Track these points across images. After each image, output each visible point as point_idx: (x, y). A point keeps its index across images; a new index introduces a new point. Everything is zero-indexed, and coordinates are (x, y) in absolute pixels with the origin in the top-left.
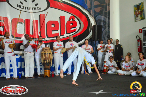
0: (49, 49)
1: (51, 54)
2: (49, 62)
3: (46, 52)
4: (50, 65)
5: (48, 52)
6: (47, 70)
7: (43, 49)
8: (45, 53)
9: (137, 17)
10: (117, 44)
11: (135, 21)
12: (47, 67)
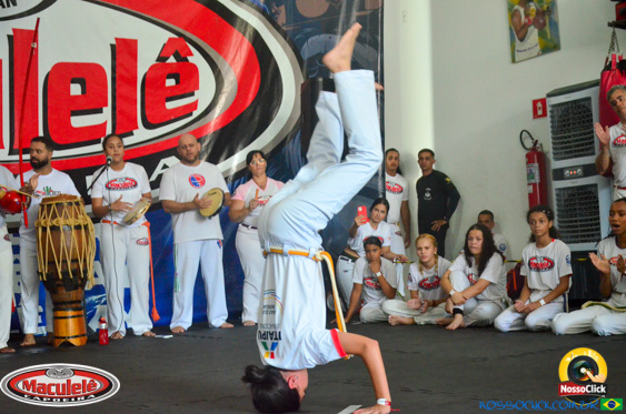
0: (77, 204)
1: (86, 227)
2: (76, 272)
3: (61, 221)
4: (83, 286)
5: (72, 222)
6: (70, 313)
7: (42, 205)
8: (54, 222)
9: (522, 40)
10: (423, 171)
11: (514, 61)
12: (66, 295)
